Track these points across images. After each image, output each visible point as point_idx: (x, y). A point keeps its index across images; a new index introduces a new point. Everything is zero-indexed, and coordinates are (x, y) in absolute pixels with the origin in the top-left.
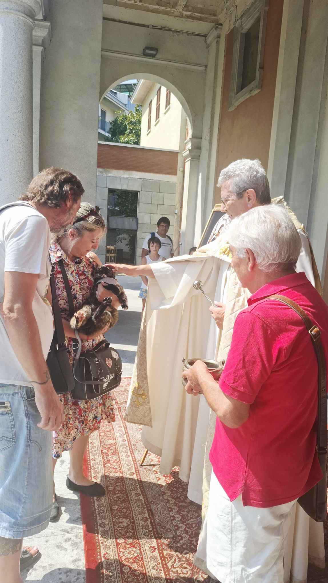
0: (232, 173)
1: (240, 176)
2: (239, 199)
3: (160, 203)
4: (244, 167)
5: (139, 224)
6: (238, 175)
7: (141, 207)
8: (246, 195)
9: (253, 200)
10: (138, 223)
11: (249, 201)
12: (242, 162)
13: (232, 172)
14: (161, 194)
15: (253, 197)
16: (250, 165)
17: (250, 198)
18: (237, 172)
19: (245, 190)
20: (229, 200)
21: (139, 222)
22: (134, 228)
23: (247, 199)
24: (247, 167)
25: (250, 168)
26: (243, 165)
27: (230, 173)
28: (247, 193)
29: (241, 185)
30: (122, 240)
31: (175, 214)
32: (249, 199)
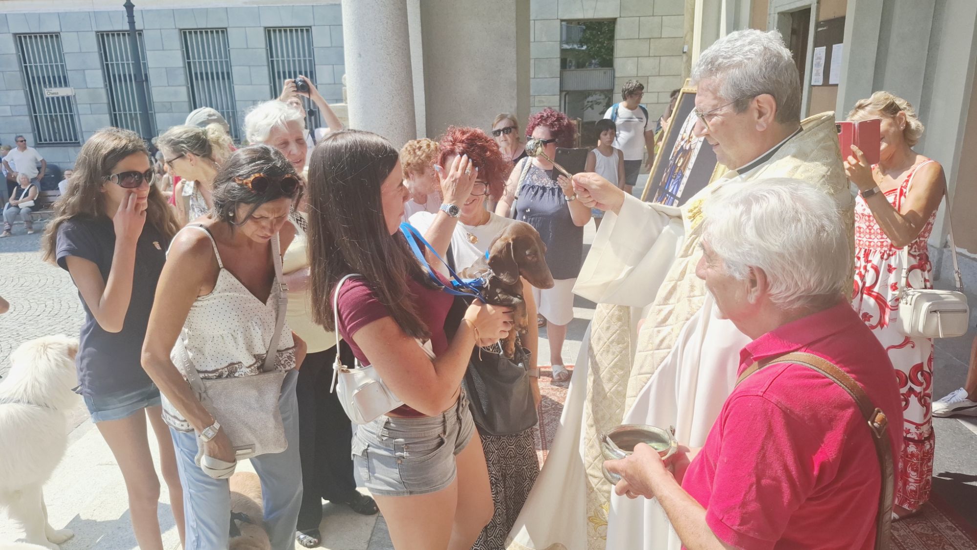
0: (725, 61)
1: (743, 65)
2: (738, 113)
3: (656, 35)
4: (752, 47)
5: (616, 79)
6: (739, 65)
7: (621, 47)
8: (754, 105)
9: (768, 115)
10: (614, 77)
11: (760, 117)
12: (744, 36)
13: (725, 58)
14: (657, 19)
15: (769, 109)
16: (765, 43)
17: (763, 110)
18: (737, 59)
19: (753, 96)
20: (716, 115)
21: (617, 75)
22: (608, 87)
23: (756, 115)
24: (758, 48)
25: (765, 48)
26: (750, 43)
27: (720, 60)
28: (758, 101)
29: (745, 85)
30: (592, 105)
31: (684, 53)
32: (761, 114)
